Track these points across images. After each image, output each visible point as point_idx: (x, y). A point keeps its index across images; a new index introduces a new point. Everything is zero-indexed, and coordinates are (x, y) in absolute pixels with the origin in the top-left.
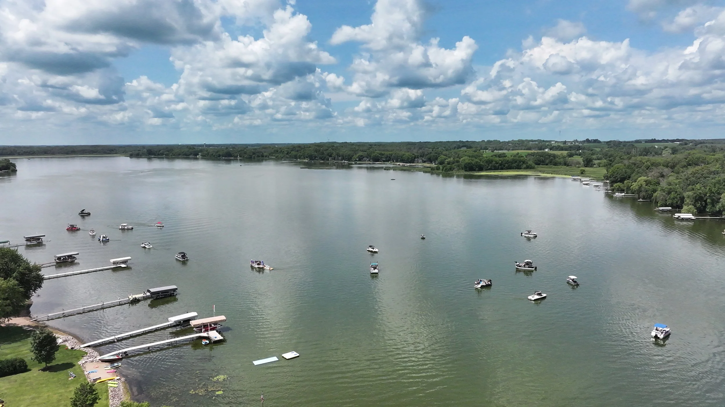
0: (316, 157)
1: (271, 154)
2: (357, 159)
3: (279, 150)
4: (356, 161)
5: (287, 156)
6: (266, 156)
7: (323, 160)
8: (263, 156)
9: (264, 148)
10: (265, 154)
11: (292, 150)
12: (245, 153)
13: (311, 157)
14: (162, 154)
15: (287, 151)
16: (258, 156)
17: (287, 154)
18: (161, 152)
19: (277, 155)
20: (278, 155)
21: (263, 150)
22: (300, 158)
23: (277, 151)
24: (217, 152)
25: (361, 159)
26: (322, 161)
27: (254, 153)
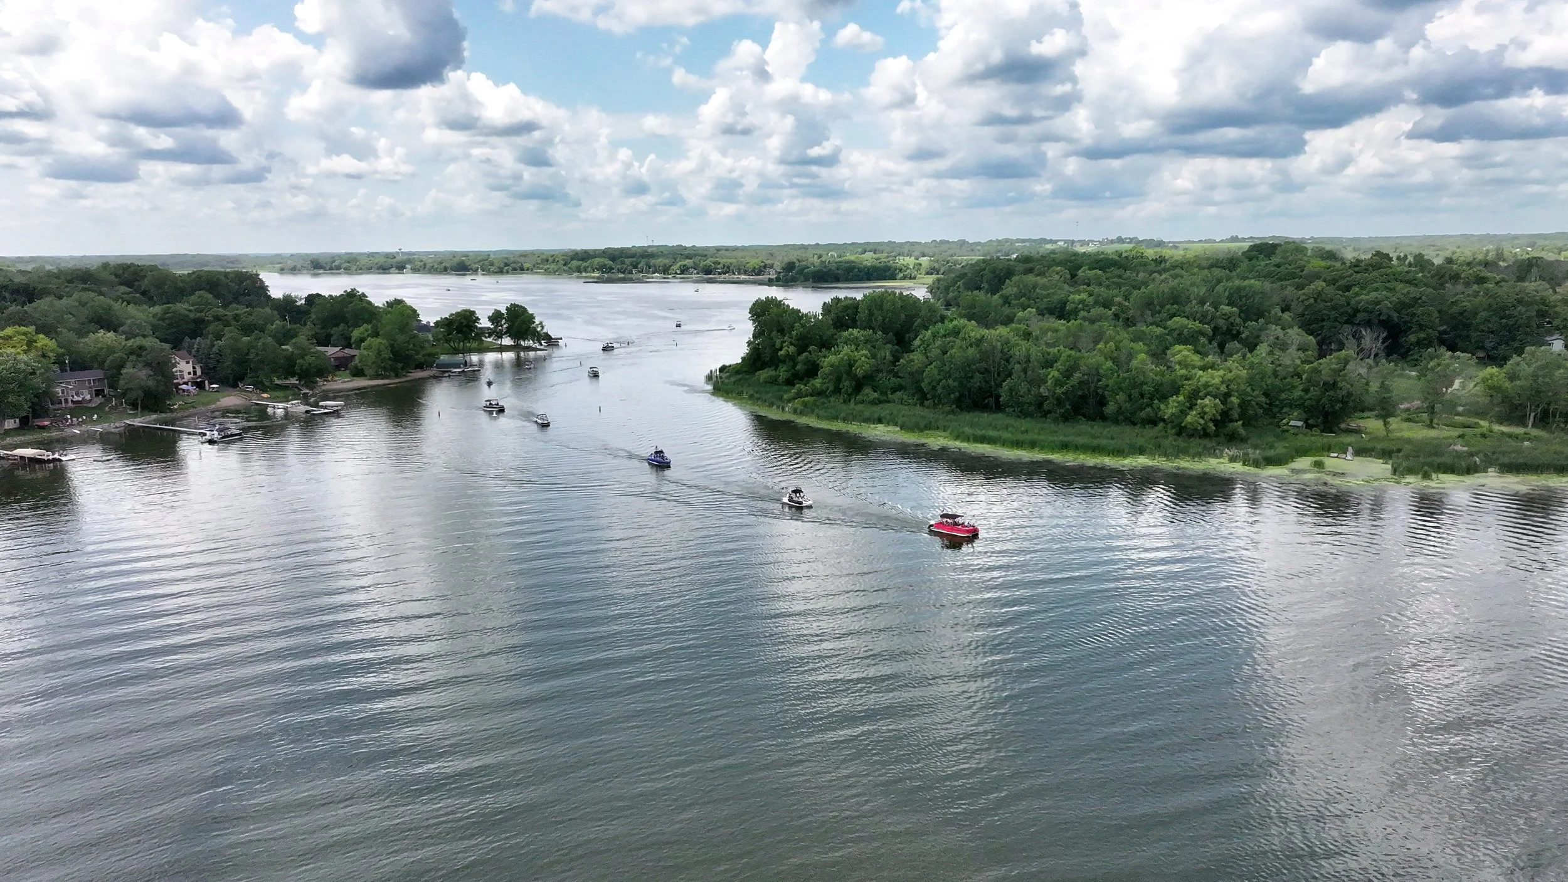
0: (611, 269)
1: (536, 265)
2: (678, 272)
3: (551, 259)
4: (676, 273)
5: (565, 268)
6: (528, 269)
7: (623, 273)
8: (522, 269)
9: (521, 256)
10: (526, 266)
11: (572, 259)
12: (492, 264)
13: (601, 268)
14: (338, 268)
15: (563, 260)
16: (515, 269)
17: (565, 265)
18: (336, 263)
19: (546, 267)
20: (548, 266)
21: (522, 259)
22: (586, 271)
23: (547, 261)
24: (441, 263)
25: (684, 270)
26: (622, 275)
27: (506, 265)
